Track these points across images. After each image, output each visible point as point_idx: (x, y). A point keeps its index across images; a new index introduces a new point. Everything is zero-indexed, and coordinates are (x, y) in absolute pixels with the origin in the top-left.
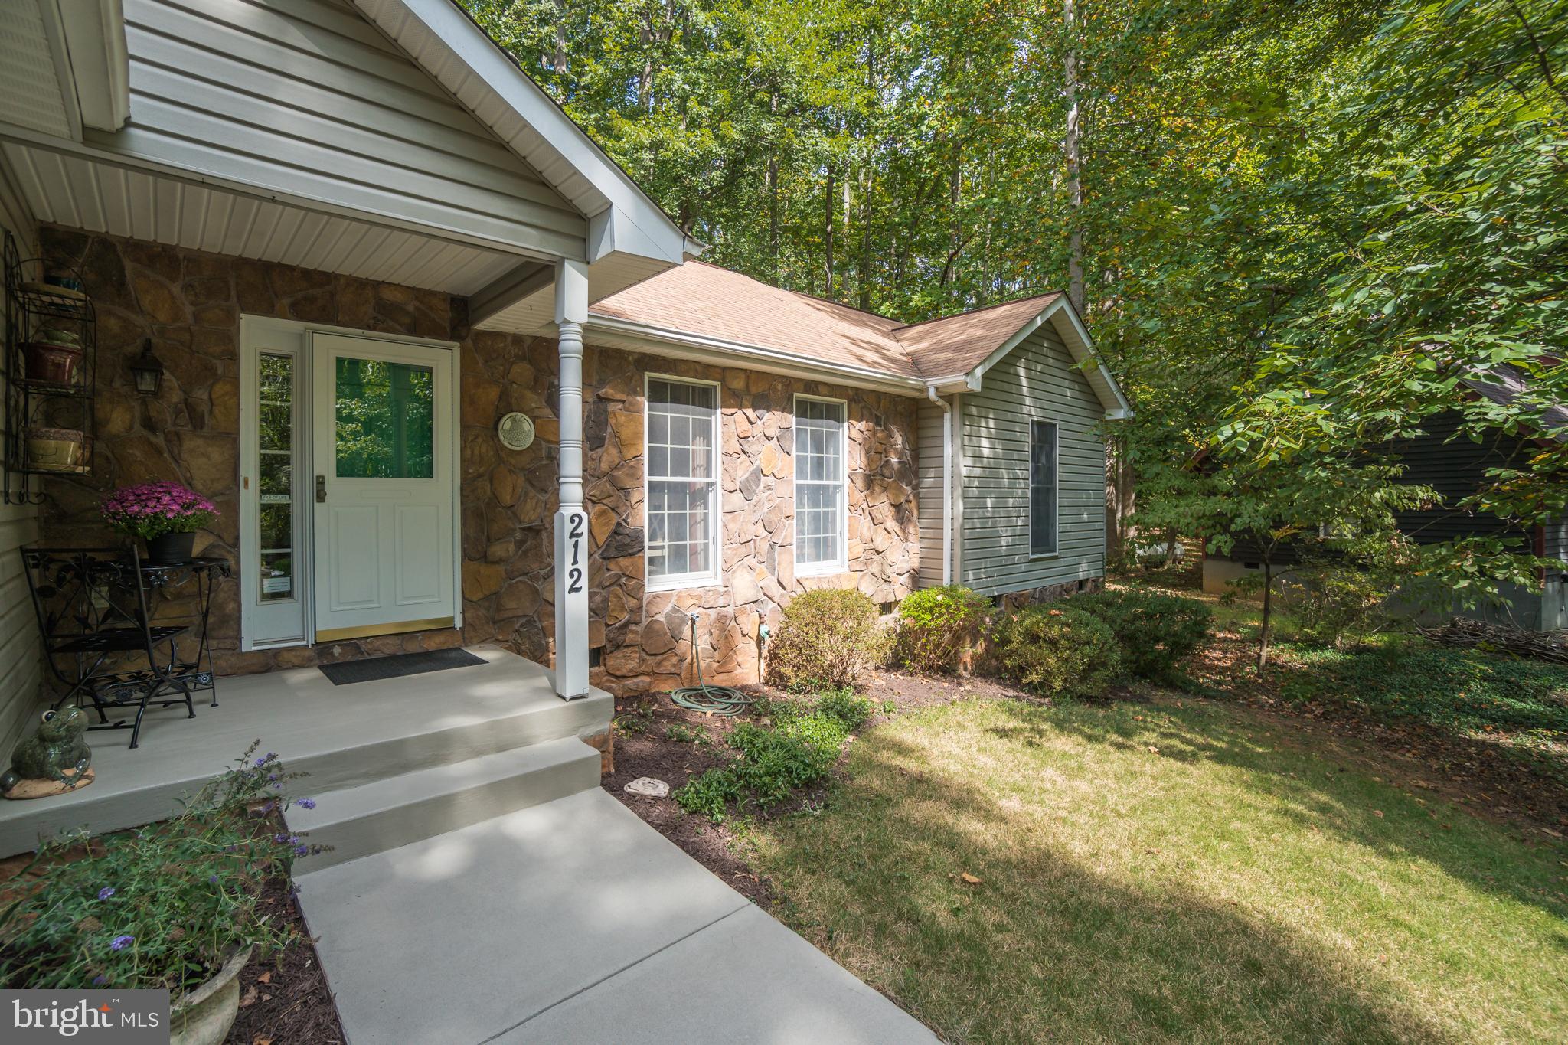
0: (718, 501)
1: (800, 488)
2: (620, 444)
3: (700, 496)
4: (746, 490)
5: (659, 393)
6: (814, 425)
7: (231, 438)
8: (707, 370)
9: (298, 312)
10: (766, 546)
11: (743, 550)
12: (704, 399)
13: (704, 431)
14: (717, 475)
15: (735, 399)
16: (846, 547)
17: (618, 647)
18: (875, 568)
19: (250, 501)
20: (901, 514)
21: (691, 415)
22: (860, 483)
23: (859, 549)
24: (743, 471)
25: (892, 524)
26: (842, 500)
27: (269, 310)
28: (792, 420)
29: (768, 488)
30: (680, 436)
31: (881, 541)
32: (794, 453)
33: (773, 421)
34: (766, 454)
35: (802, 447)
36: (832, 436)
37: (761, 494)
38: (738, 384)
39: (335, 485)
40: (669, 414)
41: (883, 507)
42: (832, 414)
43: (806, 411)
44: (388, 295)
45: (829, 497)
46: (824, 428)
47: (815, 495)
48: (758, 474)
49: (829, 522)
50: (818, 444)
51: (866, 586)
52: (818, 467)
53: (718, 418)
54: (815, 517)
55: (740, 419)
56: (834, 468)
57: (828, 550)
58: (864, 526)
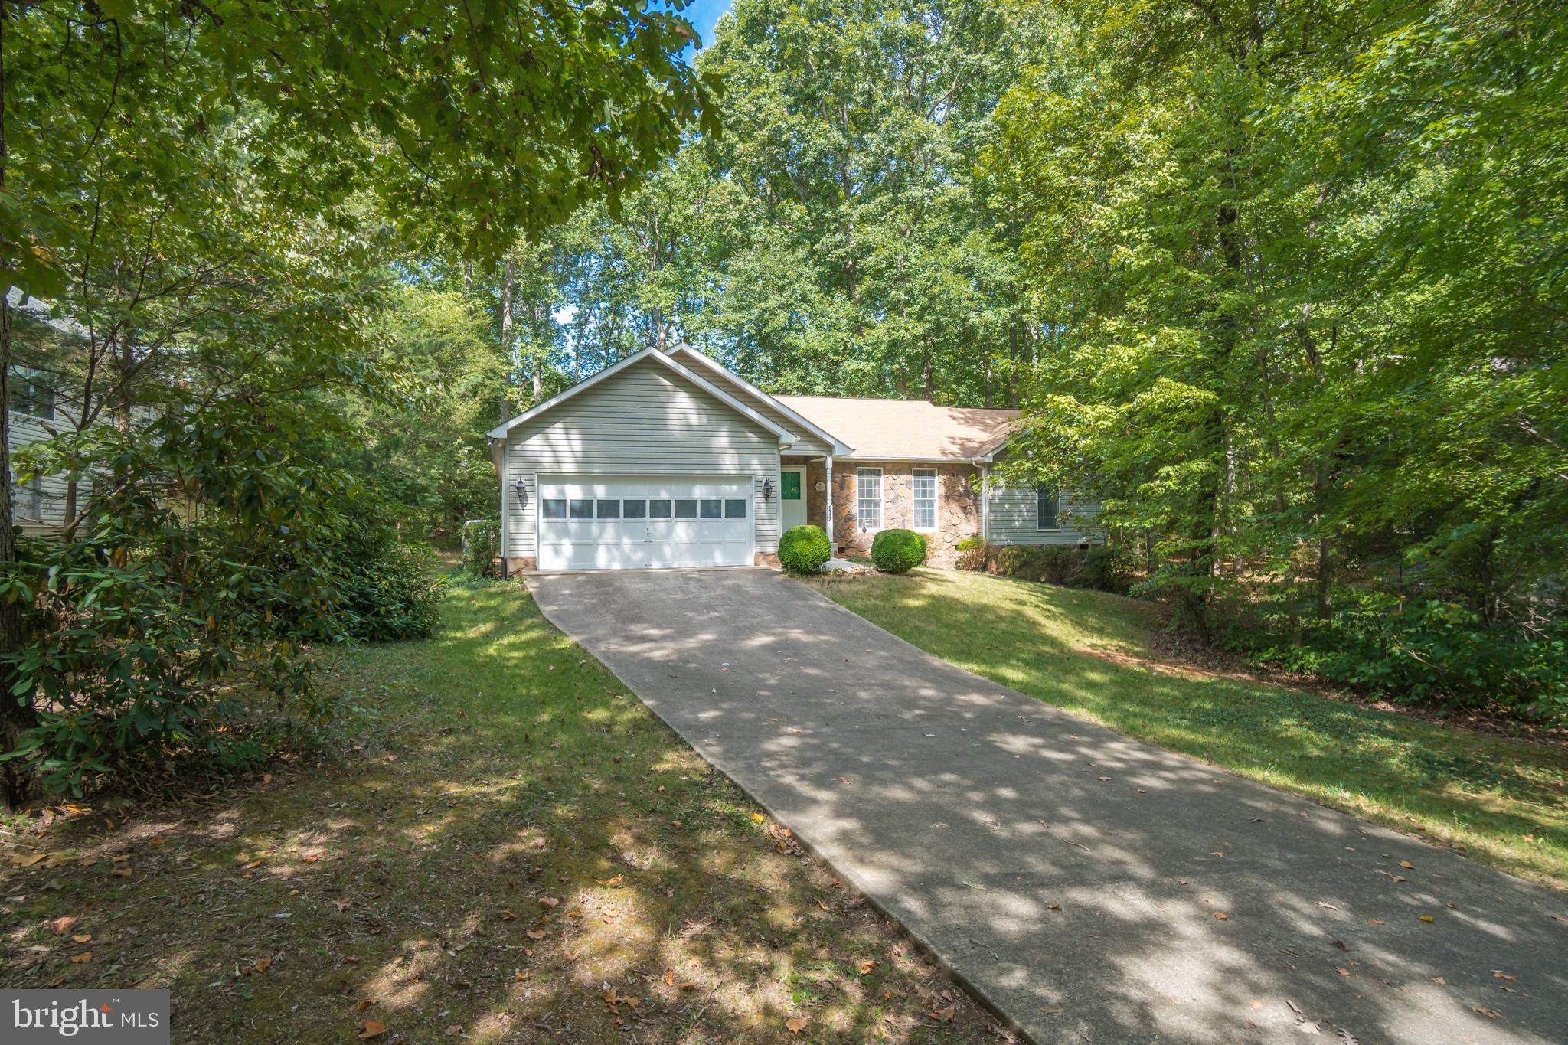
0: (882, 504)
1: (915, 501)
2: (849, 488)
3: (877, 504)
4: (893, 502)
5: (861, 474)
6: (921, 479)
8: (877, 465)
10: (901, 520)
11: (892, 521)
12: (877, 473)
13: (878, 483)
14: (882, 497)
15: (888, 472)
16: (937, 522)
18: (952, 531)
20: (964, 509)
21: (873, 479)
22: (943, 498)
23: (944, 524)
24: (892, 495)
25: (961, 514)
26: (936, 505)
28: (912, 478)
29: (902, 501)
30: (869, 484)
31: (955, 520)
32: (913, 489)
33: (903, 478)
34: (902, 490)
35: (917, 486)
36: (932, 484)
37: (898, 503)
38: (890, 468)
40: (866, 479)
41: (955, 507)
42: (932, 474)
43: (917, 474)
45: (931, 503)
46: (927, 479)
47: (924, 503)
48: (897, 496)
49: (931, 513)
50: (924, 485)
51: (948, 538)
52: (924, 493)
53: (882, 479)
54: (924, 512)
55: (890, 479)
56: (932, 494)
57: (931, 524)
58: (947, 515)
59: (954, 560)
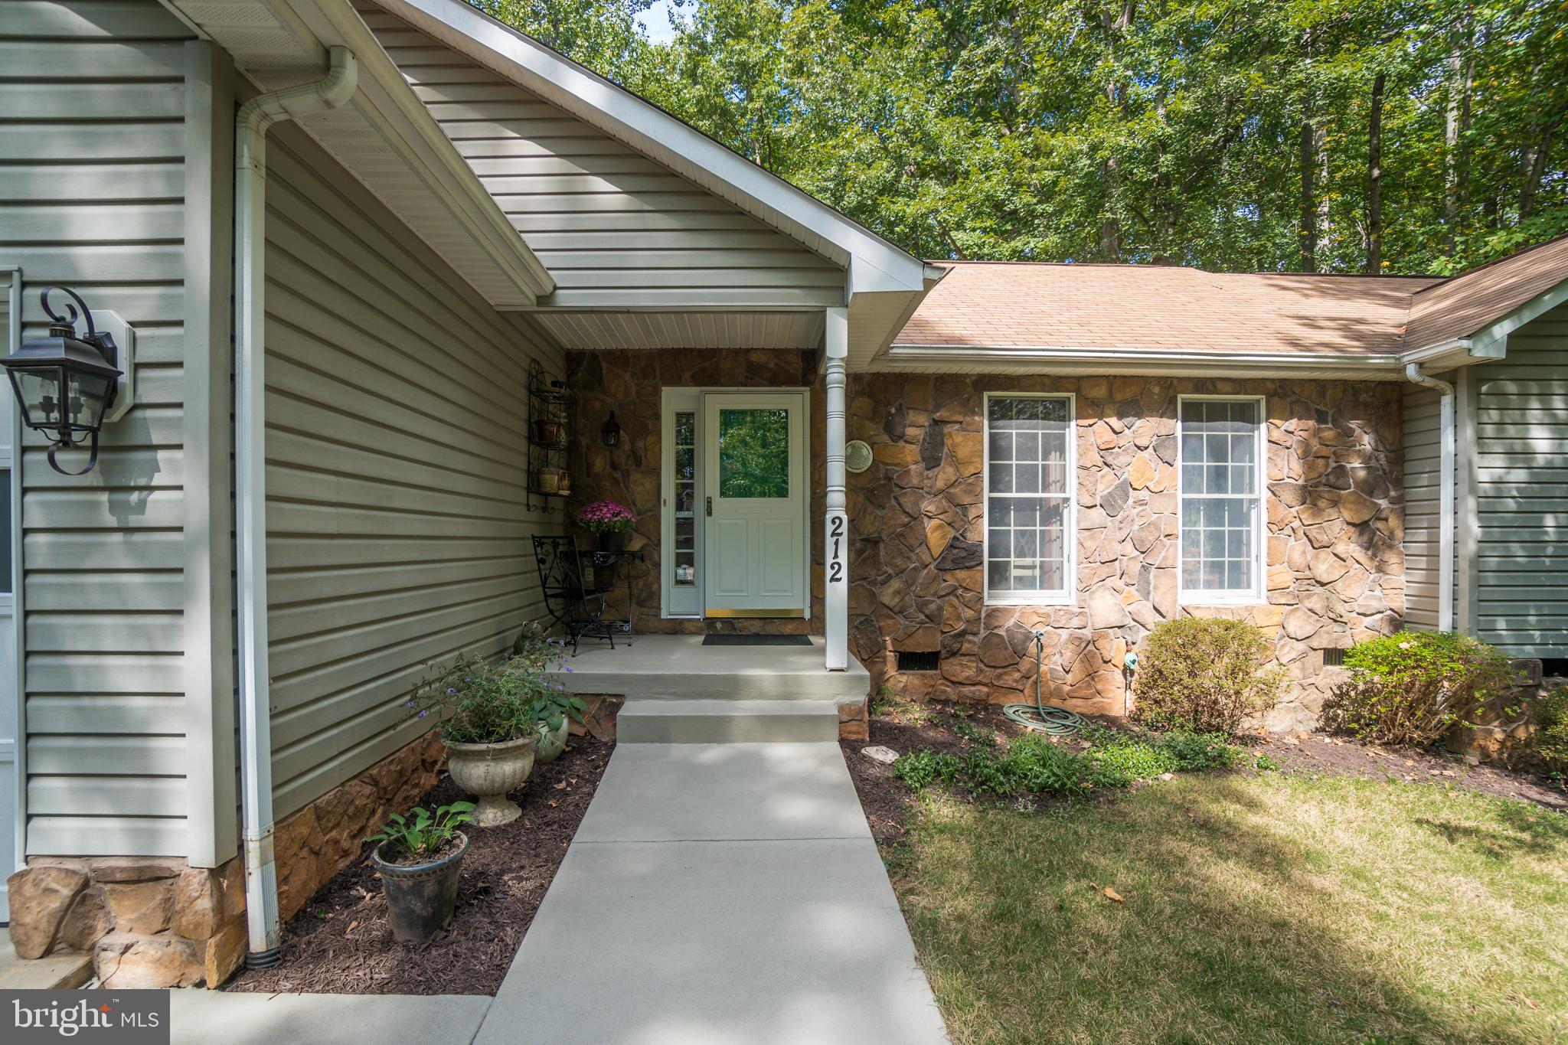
0: (1071, 514)
1: (1187, 503)
2: (957, 463)
3: (1053, 513)
4: (1109, 505)
5: (1000, 412)
6: (1206, 431)
7: (656, 472)
8: (1056, 382)
9: (696, 381)
10: (1136, 567)
11: (1105, 570)
12: (1057, 412)
13: (1057, 444)
14: (1072, 491)
15: (1092, 408)
16: (1260, 573)
17: (954, 654)
18: (1315, 603)
19: (668, 516)
21: (1040, 430)
22: (1289, 496)
23: (1286, 577)
24: (1105, 483)
25: (1350, 548)
26: (1261, 518)
27: (677, 381)
28: (1175, 425)
29: (1141, 503)
30: (1027, 451)
31: (1324, 567)
32: (1179, 463)
33: (1146, 428)
34: (1138, 467)
35: (1190, 453)
36: (1245, 445)
37: (1129, 509)
38: (1099, 392)
39: (720, 504)
40: (1015, 430)
41: (1337, 527)
42: (1245, 414)
43: (1193, 413)
44: (754, 358)
45: (1239, 513)
46: (1228, 430)
47: (1216, 507)
48: (1126, 488)
49: (1239, 543)
50: (1218, 451)
51: (1298, 625)
52: (1218, 478)
53: (1072, 431)
54: (1216, 538)
55: (1101, 430)
56: (1245, 479)
57: (1237, 577)
58: (1297, 550)
59: (1317, 699)
